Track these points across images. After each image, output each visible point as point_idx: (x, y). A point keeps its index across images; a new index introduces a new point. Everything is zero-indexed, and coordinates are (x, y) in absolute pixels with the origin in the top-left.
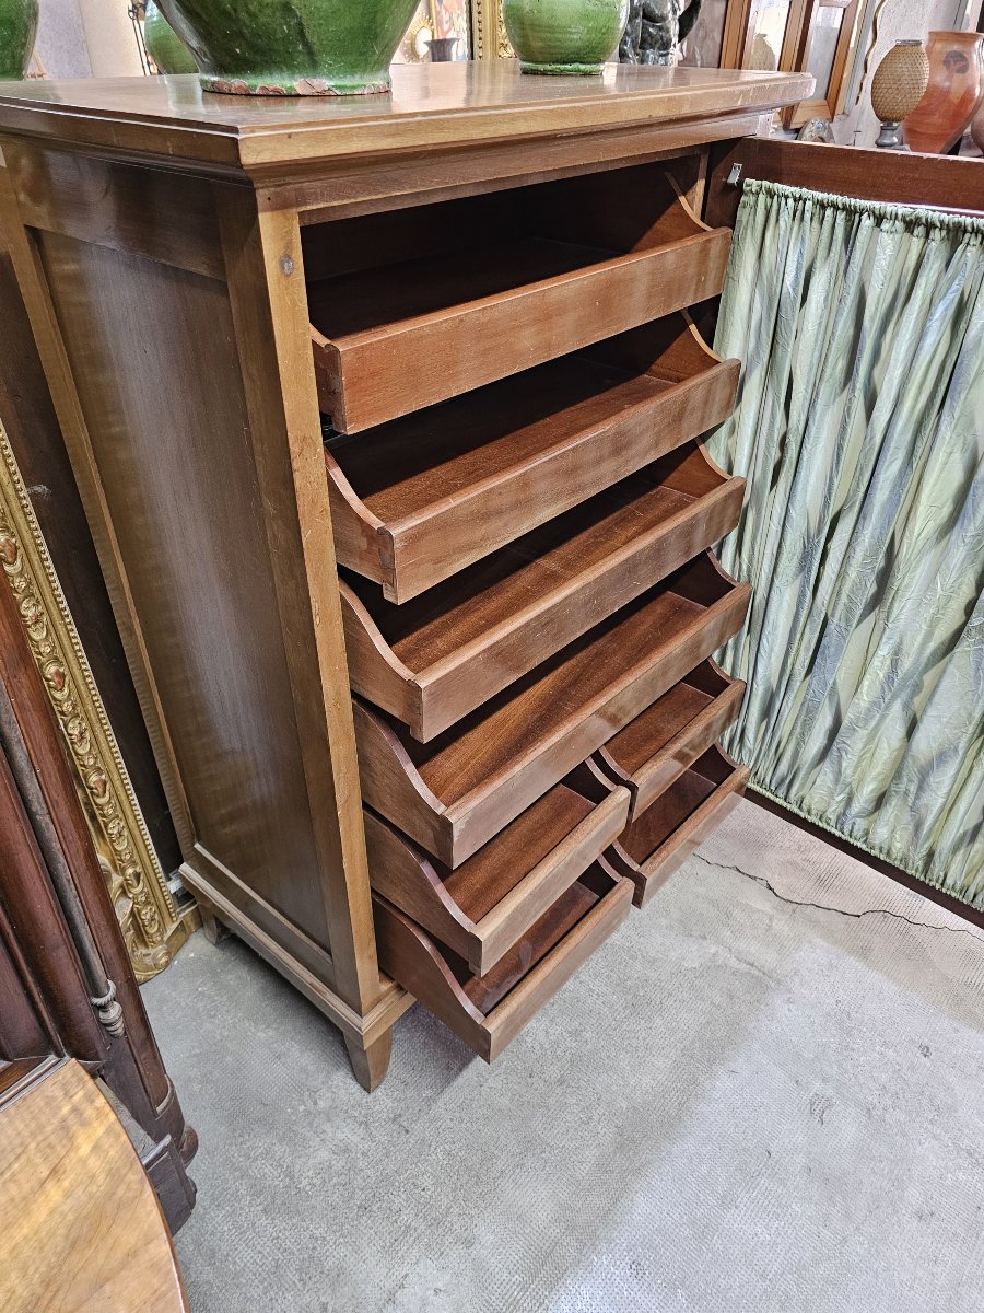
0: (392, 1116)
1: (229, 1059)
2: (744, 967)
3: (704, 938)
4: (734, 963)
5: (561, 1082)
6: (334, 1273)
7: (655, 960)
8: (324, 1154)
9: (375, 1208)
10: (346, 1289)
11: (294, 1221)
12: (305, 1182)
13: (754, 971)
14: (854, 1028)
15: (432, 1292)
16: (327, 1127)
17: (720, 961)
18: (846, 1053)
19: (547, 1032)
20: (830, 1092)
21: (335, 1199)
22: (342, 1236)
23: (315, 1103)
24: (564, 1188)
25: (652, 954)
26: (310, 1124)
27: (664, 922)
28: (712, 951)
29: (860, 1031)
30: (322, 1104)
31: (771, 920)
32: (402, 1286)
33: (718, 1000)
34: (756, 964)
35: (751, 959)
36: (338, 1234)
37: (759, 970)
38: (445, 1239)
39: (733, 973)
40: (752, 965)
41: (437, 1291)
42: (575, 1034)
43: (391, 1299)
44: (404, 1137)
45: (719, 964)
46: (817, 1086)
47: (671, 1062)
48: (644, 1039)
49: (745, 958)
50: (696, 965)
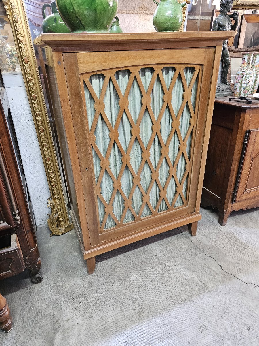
0: (90, 282)
1: (65, 256)
2: (201, 283)
3: (193, 272)
4: (198, 281)
5: (133, 291)
6: (59, 309)
8: (72, 284)
9: (75, 299)
10: (60, 313)
11: (58, 294)
12: (65, 287)
13: (203, 285)
14: (227, 313)
15: (77, 323)
16: (76, 278)
17: (194, 279)
18: (220, 318)
19: (137, 278)
20: (209, 326)
21: (69, 294)
22: (66, 302)
23: (76, 272)
24: (120, 315)
25: (176, 271)
26: (73, 276)
28: (193, 276)
29: (229, 314)
30: (78, 273)
31: (216, 274)
32: (71, 319)
33: (188, 289)
34: (205, 284)
35: (204, 282)
36: (65, 301)
37: (205, 286)
38: (86, 313)
39: (196, 284)
40: (203, 284)
41: (78, 324)
42: (143, 281)
43: (67, 320)
44: (90, 287)
46: (206, 323)
47: (165, 298)
48: (161, 290)
49: (202, 281)
50: (187, 278)
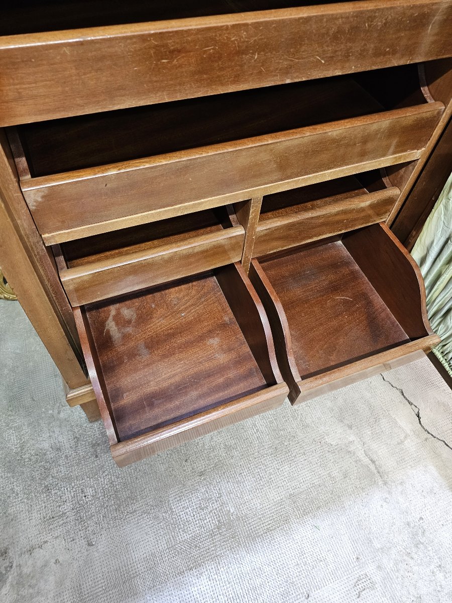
0: (94, 442)
1: (31, 364)
2: (366, 461)
3: (350, 427)
4: (361, 454)
5: (201, 474)
6: (11, 518)
7: (308, 426)
8: (46, 445)
9: (53, 492)
10: (11, 530)
11: (9, 475)
12: (27, 456)
13: (372, 467)
14: (423, 544)
15: (54, 561)
16: (57, 430)
17: (352, 448)
18: (405, 557)
20: (377, 578)
21: (36, 475)
22: (28, 499)
23: (59, 413)
24: (165, 542)
25: (309, 421)
26: (49, 423)
27: (329, 404)
28: (351, 439)
29: (426, 548)
30: (62, 415)
31: (406, 437)
32: (40, 547)
33: (335, 473)
34: (377, 463)
35: (375, 458)
36: (26, 496)
37: (376, 468)
38: (79, 533)
39: (356, 462)
40: (373, 462)
41: (57, 562)
43: (31, 551)
44: (93, 458)
45: (350, 450)
46: (371, 569)
47: (279, 498)
48: (270, 474)
49: (371, 455)
50: (334, 443)
